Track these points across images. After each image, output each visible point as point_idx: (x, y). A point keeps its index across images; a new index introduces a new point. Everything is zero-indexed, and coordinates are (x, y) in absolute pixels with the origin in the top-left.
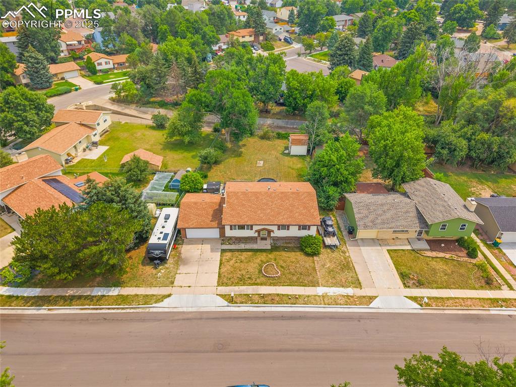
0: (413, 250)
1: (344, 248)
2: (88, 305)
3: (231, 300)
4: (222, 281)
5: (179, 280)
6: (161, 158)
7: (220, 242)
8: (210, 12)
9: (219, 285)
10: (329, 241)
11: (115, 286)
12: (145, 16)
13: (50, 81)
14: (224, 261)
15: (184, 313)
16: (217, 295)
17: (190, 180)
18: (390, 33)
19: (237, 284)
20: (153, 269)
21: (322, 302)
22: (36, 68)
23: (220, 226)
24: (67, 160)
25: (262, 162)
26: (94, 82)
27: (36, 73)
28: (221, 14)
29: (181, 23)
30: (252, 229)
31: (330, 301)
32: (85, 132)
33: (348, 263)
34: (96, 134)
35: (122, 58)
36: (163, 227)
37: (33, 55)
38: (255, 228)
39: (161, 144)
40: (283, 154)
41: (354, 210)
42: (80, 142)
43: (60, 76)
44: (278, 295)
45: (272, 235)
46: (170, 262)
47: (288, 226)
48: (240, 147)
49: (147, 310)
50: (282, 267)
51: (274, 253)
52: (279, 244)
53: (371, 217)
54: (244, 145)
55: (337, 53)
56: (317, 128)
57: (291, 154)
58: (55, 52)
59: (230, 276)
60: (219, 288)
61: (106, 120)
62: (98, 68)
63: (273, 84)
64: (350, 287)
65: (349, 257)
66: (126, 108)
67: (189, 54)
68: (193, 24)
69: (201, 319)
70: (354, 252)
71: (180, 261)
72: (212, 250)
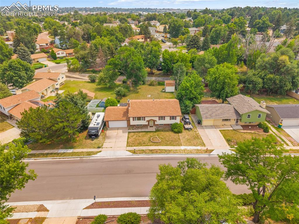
0: (234, 130)
1: (195, 130)
2: (56, 157)
3: (134, 152)
4: (128, 145)
5: (105, 145)
6: (94, 94)
7: (128, 129)
8: (120, 27)
9: (127, 146)
10: (187, 126)
11: (70, 149)
12: (83, 30)
13: (31, 62)
14: (130, 136)
15: (108, 159)
16: (126, 150)
17: (110, 101)
18: (220, 34)
19: (137, 146)
20: (91, 141)
21: (184, 152)
22: (24, 55)
23: (128, 119)
24: (42, 96)
25: (150, 96)
26: (55, 63)
27: (24, 58)
28: (126, 28)
29: (104, 31)
30: (145, 120)
31: (188, 152)
32: (52, 83)
33: (198, 136)
34: (57, 84)
35: (71, 51)
36: (97, 120)
37: (22, 48)
38: (147, 119)
39: (93, 89)
40: (162, 91)
41: (200, 110)
42: (49, 88)
43: (36, 60)
44: (160, 150)
45: (156, 123)
46: (100, 138)
47: (164, 117)
48: (137, 89)
49: (88, 158)
50: (161, 138)
51: (157, 133)
52: (160, 129)
53: (210, 113)
54: (140, 89)
55: (190, 44)
56: (180, 77)
57: (166, 91)
58: (34, 49)
59: (133, 143)
60: (128, 148)
61: (63, 77)
62: (57, 56)
63: (155, 57)
64: (199, 146)
65: (198, 133)
66: (73, 74)
67: (108, 45)
68: (110, 32)
69: (118, 161)
70: (200, 131)
71: (105, 137)
72: (123, 132)
